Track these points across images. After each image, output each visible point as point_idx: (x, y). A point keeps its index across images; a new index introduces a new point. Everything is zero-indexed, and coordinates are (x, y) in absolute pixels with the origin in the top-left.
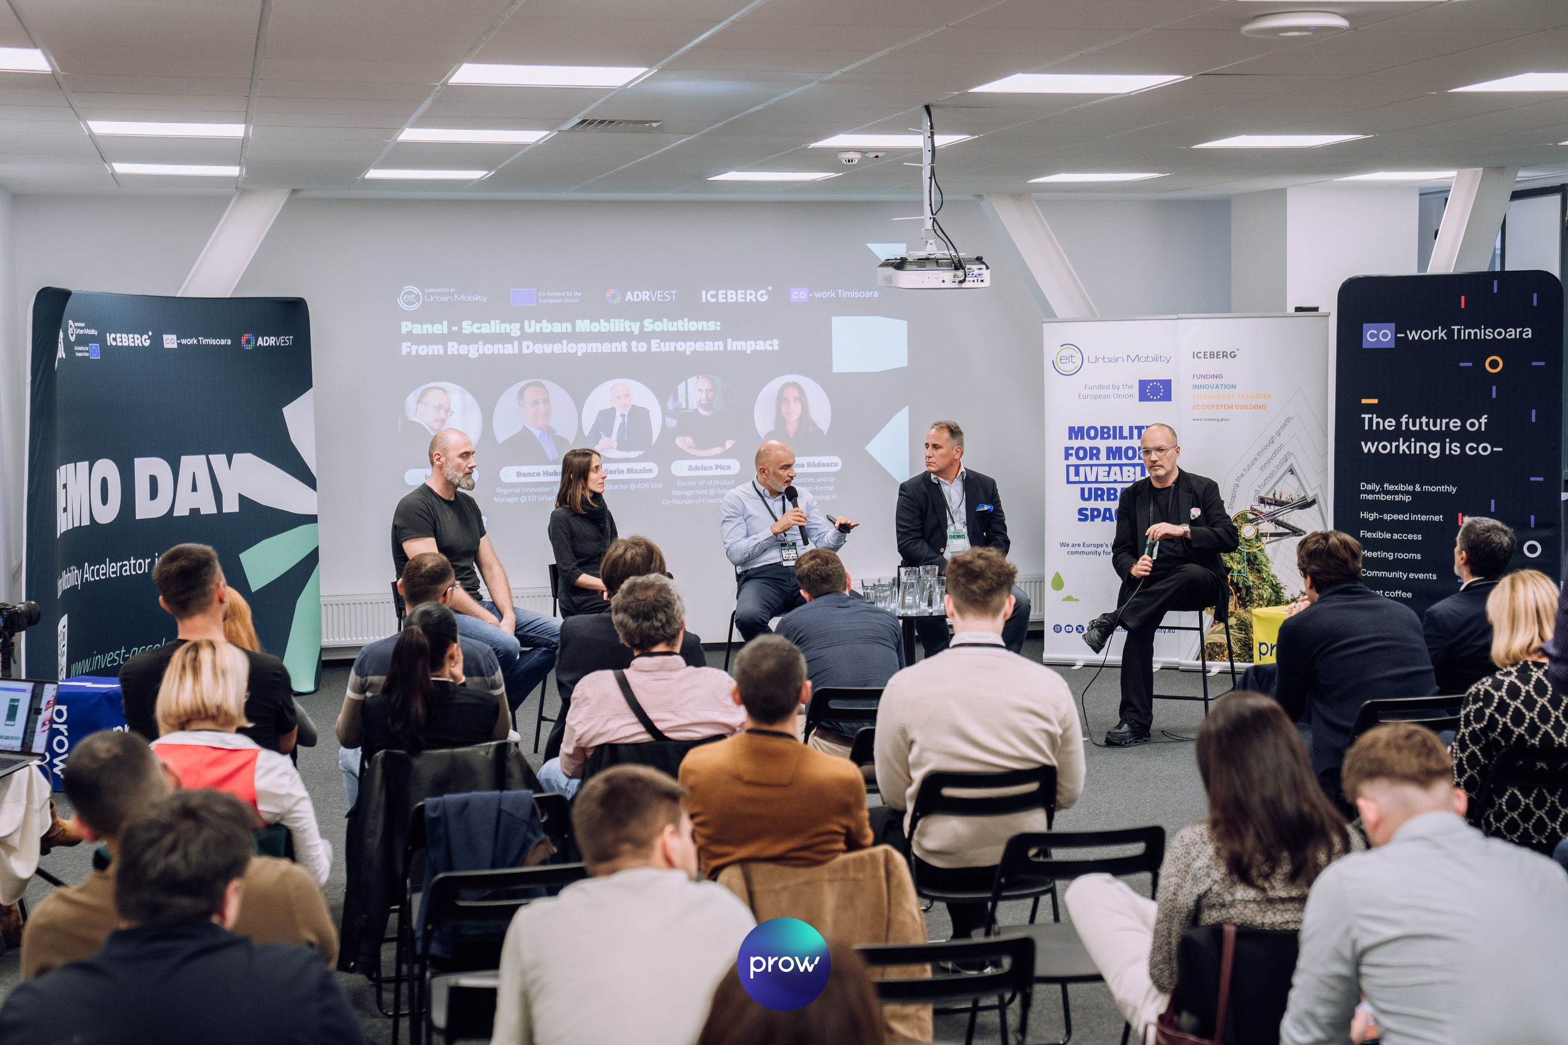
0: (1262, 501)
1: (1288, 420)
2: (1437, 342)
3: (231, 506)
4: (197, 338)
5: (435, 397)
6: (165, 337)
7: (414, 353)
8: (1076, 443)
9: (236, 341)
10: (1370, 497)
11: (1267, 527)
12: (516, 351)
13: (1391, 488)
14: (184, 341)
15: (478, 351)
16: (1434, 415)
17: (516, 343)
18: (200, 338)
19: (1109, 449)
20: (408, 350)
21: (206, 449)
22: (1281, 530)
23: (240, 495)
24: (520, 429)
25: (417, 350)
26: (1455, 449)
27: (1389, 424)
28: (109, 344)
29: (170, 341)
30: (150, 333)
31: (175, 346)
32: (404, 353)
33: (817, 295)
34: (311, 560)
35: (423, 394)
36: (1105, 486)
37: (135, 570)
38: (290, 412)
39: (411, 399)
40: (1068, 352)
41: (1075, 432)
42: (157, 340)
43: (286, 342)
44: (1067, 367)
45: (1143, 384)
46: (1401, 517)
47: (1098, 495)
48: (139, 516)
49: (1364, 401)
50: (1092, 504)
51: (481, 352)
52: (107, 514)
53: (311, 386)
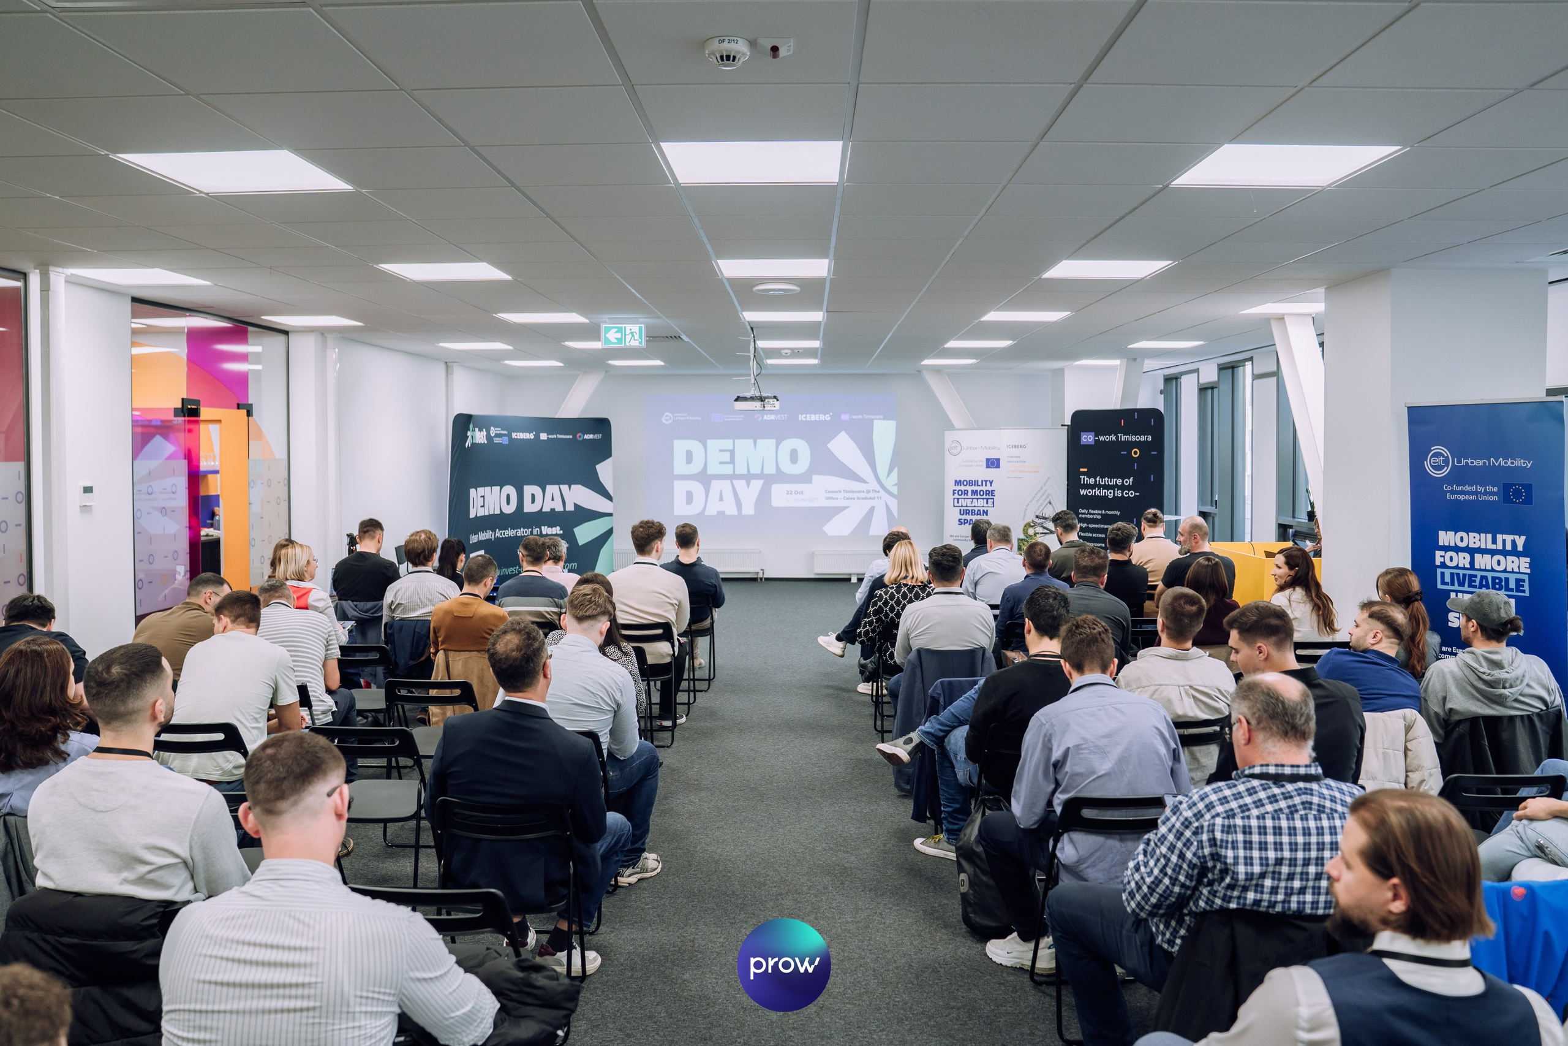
0: (1037, 517)
1: (1048, 478)
2: (1111, 442)
3: (570, 508)
4: (556, 435)
6: (541, 434)
8: (958, 488)
9: (575, 437)
10: (1084, 516)
11: (1039, 530)
13: (1092, 512)
14: (550, 437)
16: (1111, 477)
18: (558, 435)
19: (972, 491)
21: (558, 482)
22: (1046, 531)
23: (575, 504)
26: (1119, 493)
27: (1092, 481)
28: (512, 437)
29: (544, 436)
30: (534, 433)
31: (546, 438)
33: (854, 417)
34: (610, 532)
36: (970, 509)
38: (600, 468)
40: (955, 444)
41: (958, 483)
42: (537, 436)
43: (599, 437)
44: (954, 452)
45: (988, 460)
46: (1096, 526)
47: (967, 512)
48: (526, 510)
49: (1081, 470)
50: (964, 517)
52: (509, 509)
53: (610, 455)
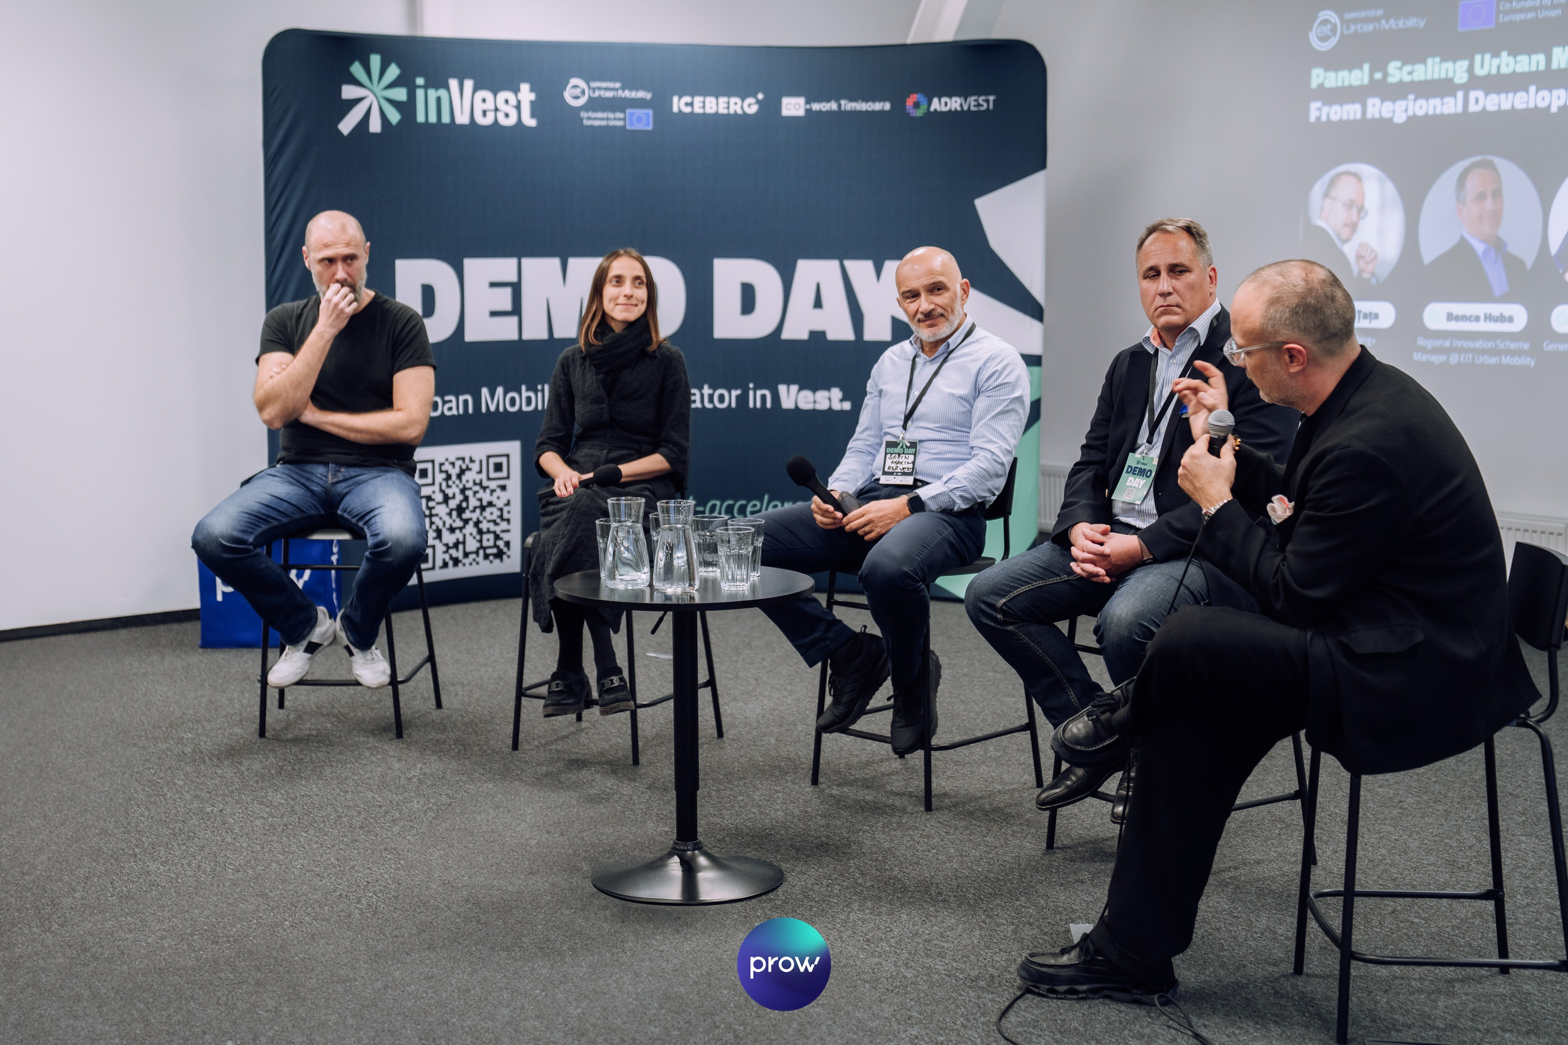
4: (837, 101)
5: (1345, 190)
6: (786, 101)
7: (1324, 118)
12: (1460, 109)
14: (816, 107)
15: (1406, 111)
17: (1460, 95)
18: (843, 102)
20: (1317, 113)
21: (839, 251)
24: (1454, 241)
25: (1328, 115)
28: (675, 109)
29: (793, 107)
30: (760, 96)
31: (801, 113)
32: (1312, 119)
35: (1332, 183)
37: (711, 400)
38: (989, 206)
39: (1318, 189)
42: (770, 107)
43: (979, 105)
48: (720, 333)
51: (1410, 113)
53: (1040, 168)
